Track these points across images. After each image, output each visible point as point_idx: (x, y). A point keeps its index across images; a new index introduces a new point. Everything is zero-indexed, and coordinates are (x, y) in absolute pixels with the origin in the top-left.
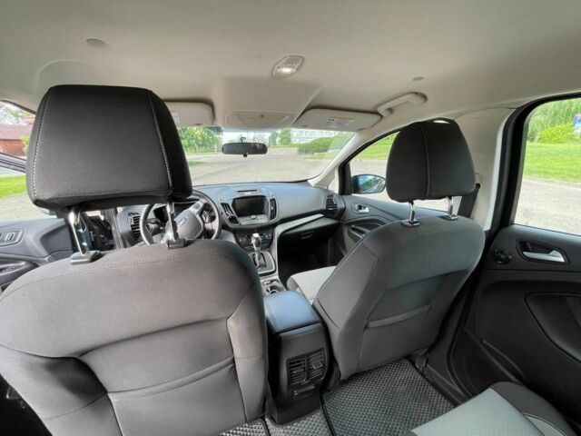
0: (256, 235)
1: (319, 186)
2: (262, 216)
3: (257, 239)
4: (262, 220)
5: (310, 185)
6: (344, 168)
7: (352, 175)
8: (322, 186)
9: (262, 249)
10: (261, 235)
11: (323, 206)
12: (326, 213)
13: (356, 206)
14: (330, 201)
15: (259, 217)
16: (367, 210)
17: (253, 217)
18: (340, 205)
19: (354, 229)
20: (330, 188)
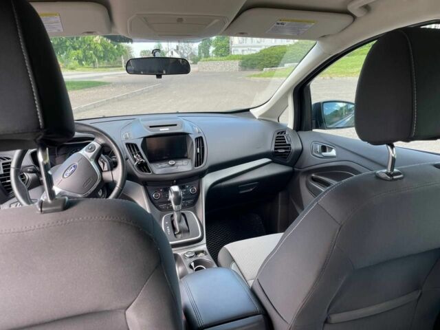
0: (175, 188)
1: (265, 117)
2: (184, 162)
3: (176, 193)
4: (184, 167)
5: (253, 117)
6: (301, 92)
7: (313, 102)
8: (270, 118)
9: (184, 207)
10: (182, 188)
11: (270, 147)
12: (275, 157)
13: (319, 147)
14: (280, 139)
15: (180, 163)
16: (333, 153)
17: (171, 162)
18: (295, 146)
19: (314, 180)
20: (282, 120)
